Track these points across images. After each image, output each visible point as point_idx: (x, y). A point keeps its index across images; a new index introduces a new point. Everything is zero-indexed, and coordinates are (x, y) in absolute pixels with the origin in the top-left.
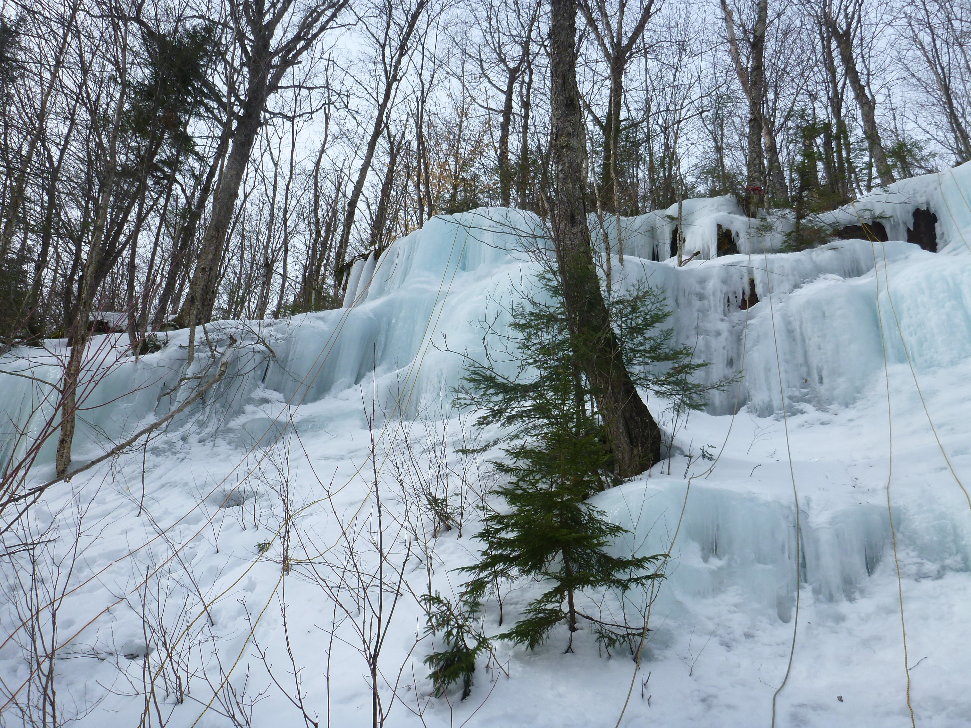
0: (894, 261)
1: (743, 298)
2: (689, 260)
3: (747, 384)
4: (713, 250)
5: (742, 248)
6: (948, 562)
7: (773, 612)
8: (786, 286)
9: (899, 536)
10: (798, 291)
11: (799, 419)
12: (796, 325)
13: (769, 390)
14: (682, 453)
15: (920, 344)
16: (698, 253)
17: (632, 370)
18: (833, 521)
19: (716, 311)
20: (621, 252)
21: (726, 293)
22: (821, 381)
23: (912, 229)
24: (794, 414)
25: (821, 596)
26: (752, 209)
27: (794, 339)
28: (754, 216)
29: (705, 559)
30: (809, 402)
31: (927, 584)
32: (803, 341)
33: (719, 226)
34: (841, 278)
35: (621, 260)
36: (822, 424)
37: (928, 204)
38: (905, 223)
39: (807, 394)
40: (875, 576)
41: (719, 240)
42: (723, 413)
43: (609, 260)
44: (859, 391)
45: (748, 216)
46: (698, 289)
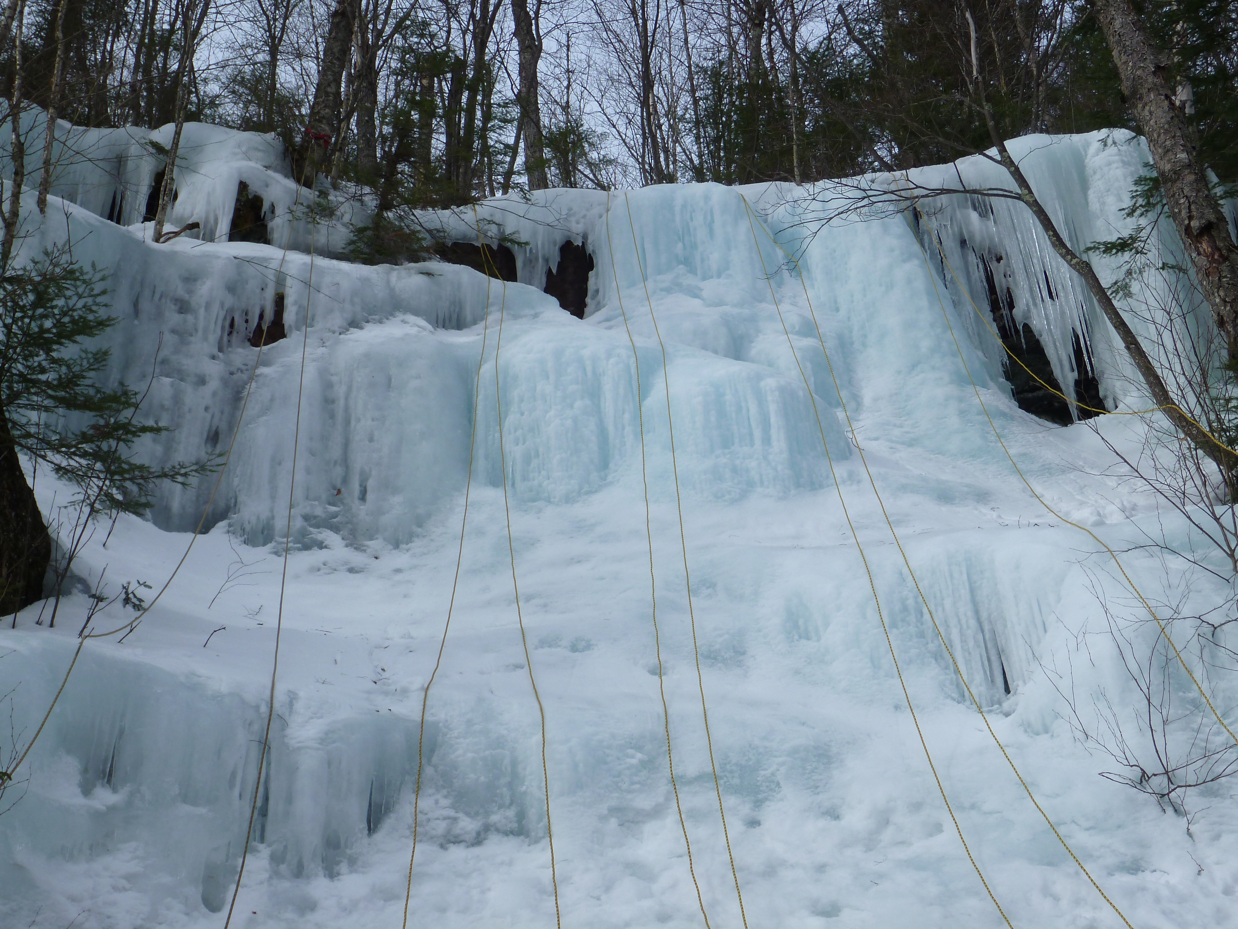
0: (516, 317)
1: (259, 325)
2: (176, 234)
3: (236, 481)
4: (224, 226)
5: (276, 236)
6: (494, 818)
7: (194, 892)
8: (337, 320)
9: (429, 771)
10: (355, 334)
11: (315, 556)
12: (340, 391)
13: (273, 497)
14: (86, 589)
15: (527, 460)
16: (195, 225)
17: (15, 417)
18: (325, 739)
19: (205, 339)
20: (45, 187)
21: (230, 310)
22: (363, 497)
23: (554, 271)
24: (307, 547)
25: (283, 867)
26: (308, 170)
27: (332, 416)
28: (308, 184)
29: (87, 790)
30: (336, 529)
31: (457, 853)
32: (347, 422)
33: (243, 186)
34: (430, 327)
35: (42, 203)
36: (351, 570)
37: (585, 237)
38: (546, 260)
39: (335, 515)
40: (378, 836)
41: (237, 211)
42: (182, 528)
43: (16, 196)
44: (420, 522)
45: (298, 181)
46: (181, 291)
